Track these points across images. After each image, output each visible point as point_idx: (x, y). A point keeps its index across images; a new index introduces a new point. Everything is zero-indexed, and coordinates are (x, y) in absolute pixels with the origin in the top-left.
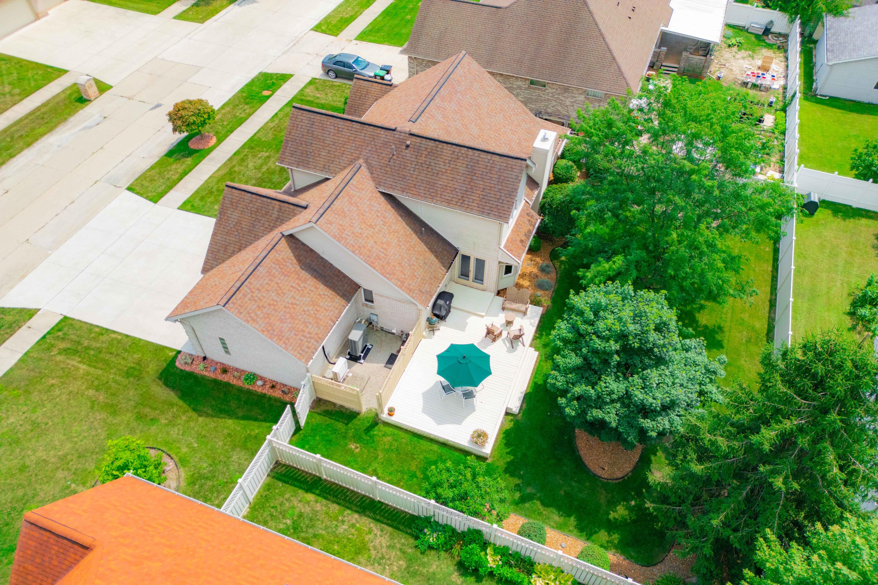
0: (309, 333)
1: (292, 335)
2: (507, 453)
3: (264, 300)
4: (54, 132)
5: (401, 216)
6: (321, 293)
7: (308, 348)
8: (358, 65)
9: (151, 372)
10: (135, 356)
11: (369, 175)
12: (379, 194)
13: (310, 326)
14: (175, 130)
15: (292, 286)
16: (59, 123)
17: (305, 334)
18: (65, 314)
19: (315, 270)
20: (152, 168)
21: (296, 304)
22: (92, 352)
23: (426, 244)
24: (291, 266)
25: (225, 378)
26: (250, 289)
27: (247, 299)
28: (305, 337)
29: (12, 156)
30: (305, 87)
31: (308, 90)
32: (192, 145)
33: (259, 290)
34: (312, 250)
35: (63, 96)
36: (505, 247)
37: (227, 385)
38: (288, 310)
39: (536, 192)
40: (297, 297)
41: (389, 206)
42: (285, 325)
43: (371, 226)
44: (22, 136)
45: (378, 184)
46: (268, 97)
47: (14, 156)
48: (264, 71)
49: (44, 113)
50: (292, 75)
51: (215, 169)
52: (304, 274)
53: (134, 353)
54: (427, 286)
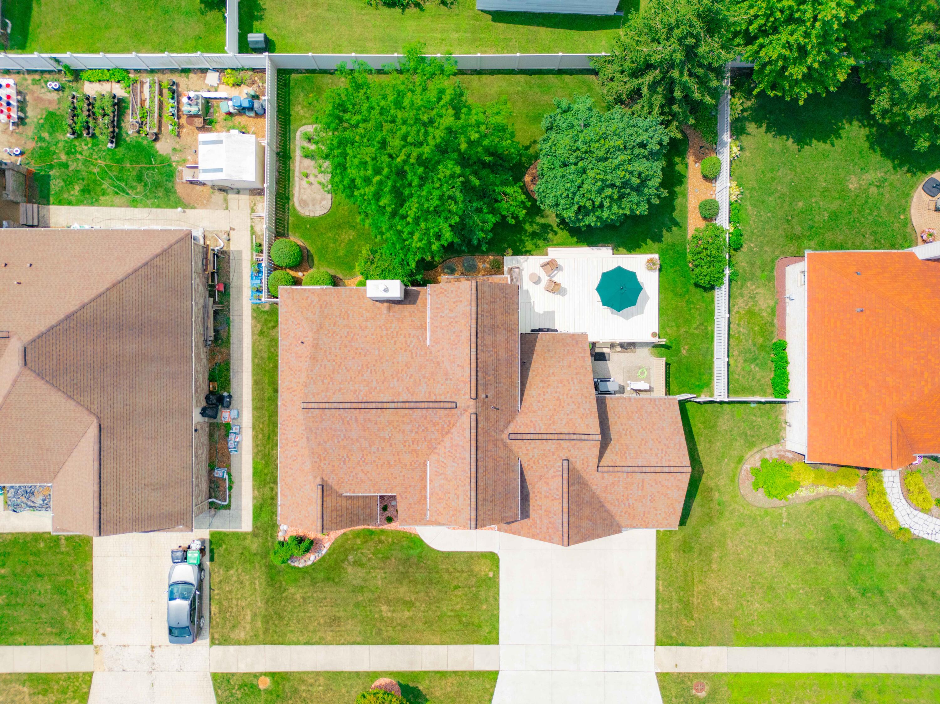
0: (654, 408)
6: (616, 418)
17: (657, 410)
21: (642, 428)
24: (617, 448)
26: (661, 460)
27: (670, 458)
33: (656, 455)
40: (636, 430)
52: (614, 436)
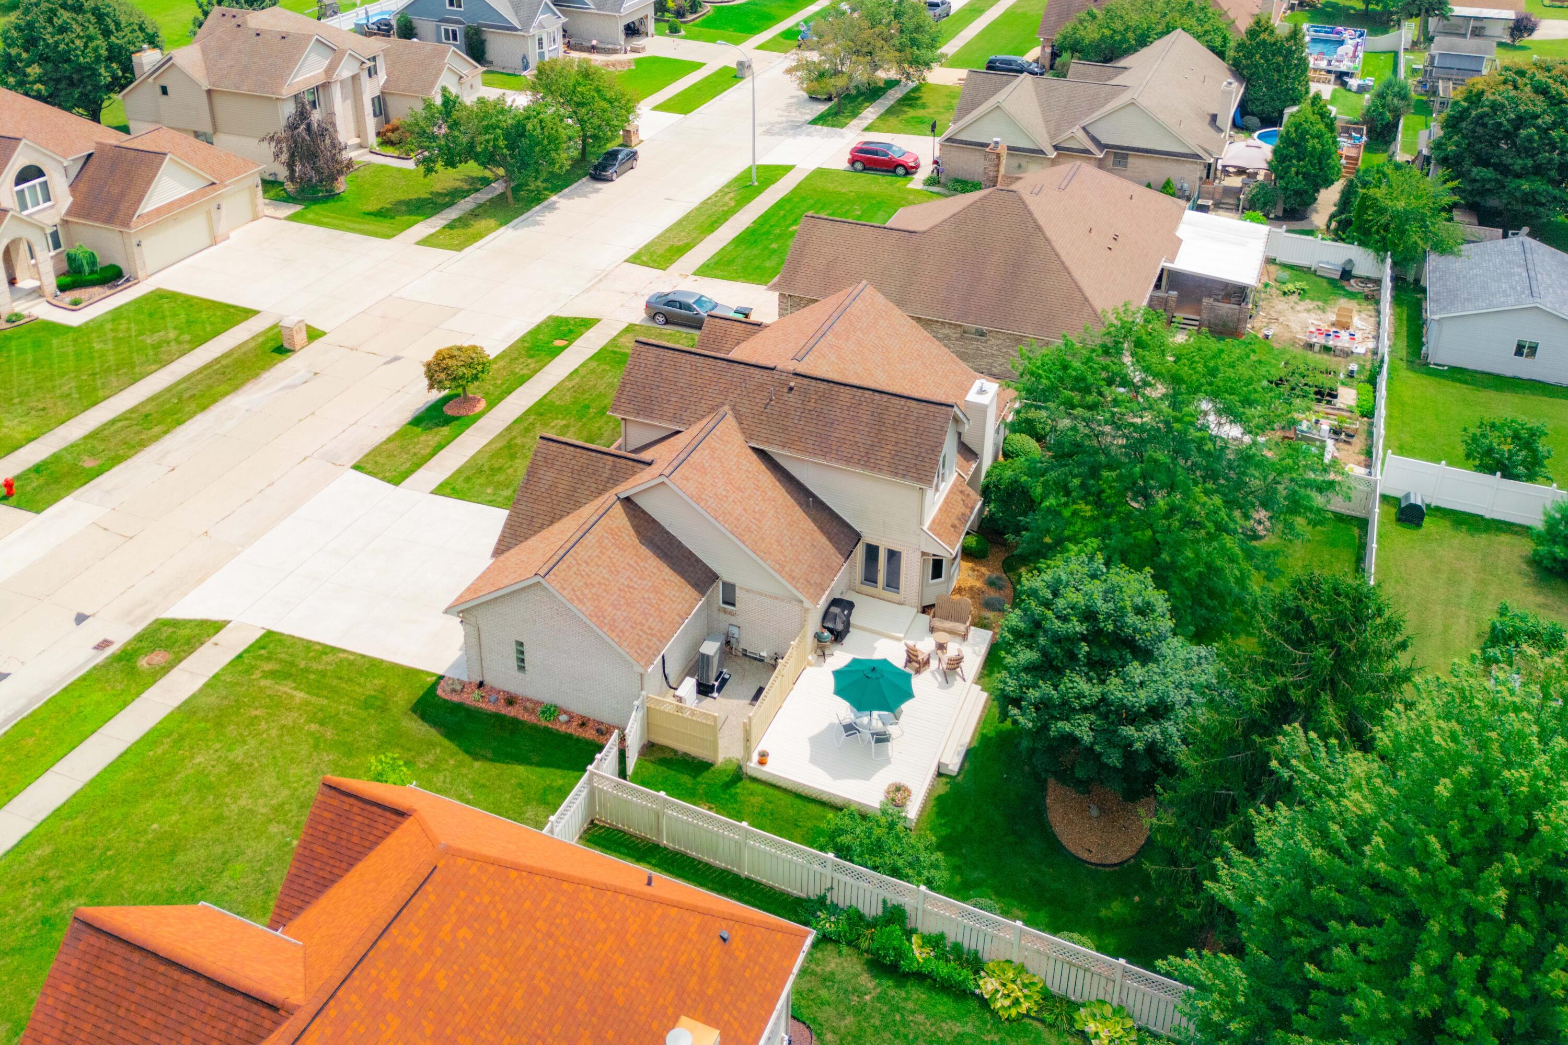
0: (650, 628)
1: (627, 627)
2: (940, 825)
3: (593, 576)
4: (240, 392)
5: (779, 480)
6: (666, 578)
7: (649, 647)
8: (701, 306)
9: (402, 703)
10: (376, 681)
11: (737, 425)
12: (750, 451)
13: (651, 620)
14: (431, 387)
15: (628, 564)
16: (248, 380)
17: (645, 628)
18: (269, 627)
19: (658, 548)
20: (389, 440)
21: (632, 587)
22: (312, 677)
23: (815, 521)
24: (627, 538)
25: (511, 712)
26: (574, 560)
27: (571, 572)
28: (644, 632)
29: (179, 423)
30: (619, 335)
31: (623, 340)
32: (449, 410)
33: (587, 563)
34: (654, 521)
35: (252, 344)
36: (930, 529)
37: (515, 722)
38: (622, 594)
39: (974, 466)
40: (635, 579)
41: (763, 467)
42: (619, 613)
43: (739, 489)
44: (194, 395)
45: (749, 437)
46: (564, 348)
47: (184, 422)
48: (556, 314)
49: (227, 366)
50: (599, 320)
51: (485, 442)
52: (645, 551)
53: (374, 677)
54: (816, 575)
